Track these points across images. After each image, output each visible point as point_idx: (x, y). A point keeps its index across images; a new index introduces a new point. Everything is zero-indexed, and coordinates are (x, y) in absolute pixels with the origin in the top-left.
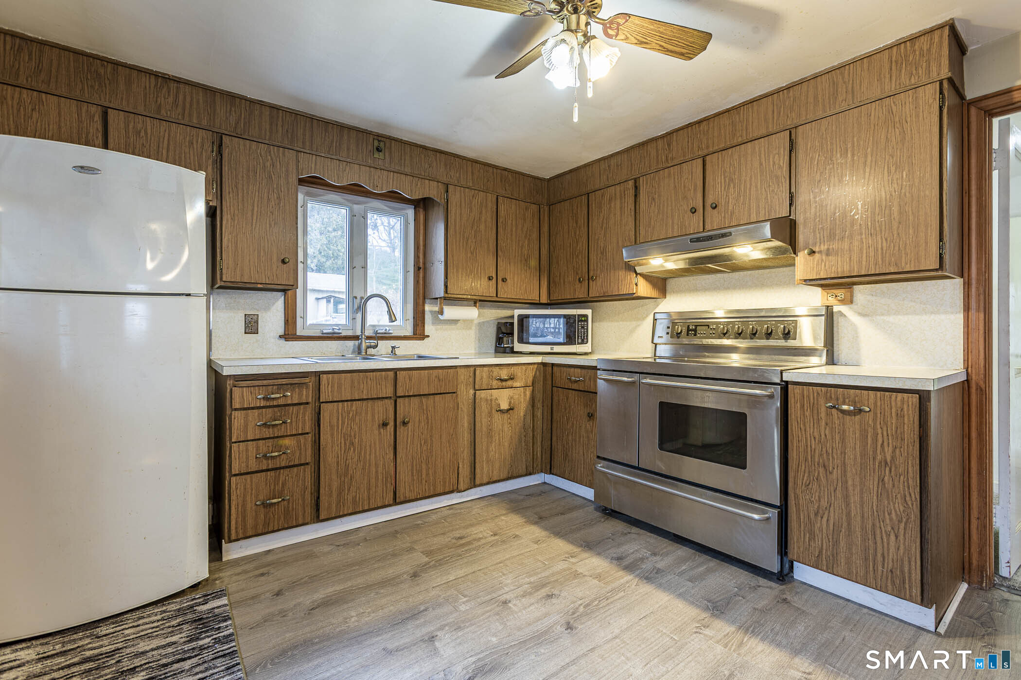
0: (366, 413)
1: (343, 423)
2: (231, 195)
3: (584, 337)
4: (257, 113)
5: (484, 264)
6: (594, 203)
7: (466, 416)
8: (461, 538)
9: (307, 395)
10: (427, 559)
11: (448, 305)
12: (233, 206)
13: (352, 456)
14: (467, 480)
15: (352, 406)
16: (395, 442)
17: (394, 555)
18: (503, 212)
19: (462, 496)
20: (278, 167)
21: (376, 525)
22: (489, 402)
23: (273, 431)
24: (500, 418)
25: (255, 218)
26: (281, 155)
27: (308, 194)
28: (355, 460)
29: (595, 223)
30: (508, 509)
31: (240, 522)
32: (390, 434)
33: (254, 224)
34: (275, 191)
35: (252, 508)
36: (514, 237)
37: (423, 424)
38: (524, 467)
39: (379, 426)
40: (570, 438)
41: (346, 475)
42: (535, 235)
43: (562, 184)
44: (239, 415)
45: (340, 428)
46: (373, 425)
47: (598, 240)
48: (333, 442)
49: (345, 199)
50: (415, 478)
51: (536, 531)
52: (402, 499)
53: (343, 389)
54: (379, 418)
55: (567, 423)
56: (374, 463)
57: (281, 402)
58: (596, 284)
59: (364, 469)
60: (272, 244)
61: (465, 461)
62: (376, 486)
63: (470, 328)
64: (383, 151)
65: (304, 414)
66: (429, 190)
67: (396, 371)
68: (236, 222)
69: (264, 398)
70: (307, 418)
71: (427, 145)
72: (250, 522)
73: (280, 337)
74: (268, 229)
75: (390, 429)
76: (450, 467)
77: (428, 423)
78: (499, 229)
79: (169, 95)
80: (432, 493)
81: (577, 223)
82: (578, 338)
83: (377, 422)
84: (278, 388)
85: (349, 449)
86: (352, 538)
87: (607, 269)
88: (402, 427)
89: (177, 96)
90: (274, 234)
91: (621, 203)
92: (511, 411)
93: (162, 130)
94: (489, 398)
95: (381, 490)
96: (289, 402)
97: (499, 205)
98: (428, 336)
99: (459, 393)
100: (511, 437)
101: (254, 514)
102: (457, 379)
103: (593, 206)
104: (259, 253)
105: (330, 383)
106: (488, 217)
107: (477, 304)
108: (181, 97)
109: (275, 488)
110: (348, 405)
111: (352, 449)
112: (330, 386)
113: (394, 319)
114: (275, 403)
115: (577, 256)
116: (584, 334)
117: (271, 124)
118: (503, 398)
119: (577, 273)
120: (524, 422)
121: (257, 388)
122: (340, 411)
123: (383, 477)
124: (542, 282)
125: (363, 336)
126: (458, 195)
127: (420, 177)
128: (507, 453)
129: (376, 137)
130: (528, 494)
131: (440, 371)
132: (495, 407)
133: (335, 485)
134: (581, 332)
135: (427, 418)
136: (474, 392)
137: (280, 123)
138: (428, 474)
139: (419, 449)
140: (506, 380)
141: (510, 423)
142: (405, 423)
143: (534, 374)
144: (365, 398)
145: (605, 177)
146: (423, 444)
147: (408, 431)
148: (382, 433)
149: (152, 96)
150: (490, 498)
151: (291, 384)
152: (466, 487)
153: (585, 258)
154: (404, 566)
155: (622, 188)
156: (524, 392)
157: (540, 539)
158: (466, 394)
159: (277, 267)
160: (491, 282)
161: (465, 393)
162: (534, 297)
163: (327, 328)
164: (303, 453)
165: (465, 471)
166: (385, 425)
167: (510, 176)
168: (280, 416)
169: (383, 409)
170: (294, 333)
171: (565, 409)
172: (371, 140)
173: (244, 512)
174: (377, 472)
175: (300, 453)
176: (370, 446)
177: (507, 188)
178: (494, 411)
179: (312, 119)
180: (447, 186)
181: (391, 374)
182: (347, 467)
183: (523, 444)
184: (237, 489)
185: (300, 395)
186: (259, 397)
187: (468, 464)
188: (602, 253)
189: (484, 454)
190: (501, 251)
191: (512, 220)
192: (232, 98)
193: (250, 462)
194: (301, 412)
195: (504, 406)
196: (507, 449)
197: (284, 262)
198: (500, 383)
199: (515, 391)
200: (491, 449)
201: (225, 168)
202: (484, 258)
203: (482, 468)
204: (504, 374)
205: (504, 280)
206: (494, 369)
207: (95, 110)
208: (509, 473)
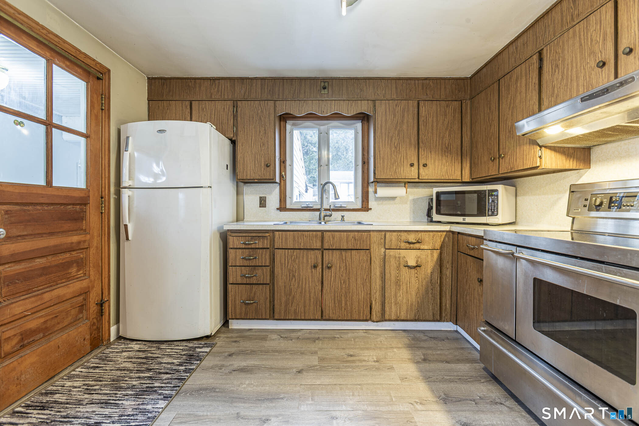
0: (303, 258)
1: (288, 263)
2: (241, 132)
3: (494, 210)
4: (254, 85)
5: (406, 154)
6: (503, 87)
7: (378, 268)
8: (351, 356)
9: (266, 243)
10: (317, 363)
11: (380, 187)
12: (243, 139)
13: (294, 284)
14: (379, 315)
15: (294, 253)
16: (322, 279)
17: (302, 353)
18: (424, 112)
19: (378, 325)
20: (265, 112)
21: (312, 331)
22: (398, 259)
23: (249, 263)
24: (407, 272)
25: (253, 143)
26: (266, 105)
27: (293, 125)
28: (296, 286)
29: (504, 105)
30: (405, 344)
31: (233, 310)
32: (319, 273)
33: (252, 146)
34: (263, 126)
35: (239, 303)
36: (435, 131)
37: (343, 269)
38: (431, 314)
39: (311, 267)
40: (468, 298)
41: (290, 295)
42: (457, 126)
43: (480, 78)
44: (232, 252)
45: (286, 265)
46: (307, 266)
47: (506, 120)
48: (282, 273)
49: (315, 124)
50: (337, 305)
51: (411, 370)
52: (327, 318)
53: (288, 242)
54: (311, 261)
55: (466, 284)
56: (308, 290)
57: (253, 246)
58: (505, 161)
59: (301, 293)
60: (261, 156)
61: (377, 301)
62: (310, 305)
63: (406, 203)
64: (327, 88)
65: (266, 255)
66: (361, 107)
67: (322, 232)
68: (244, 146)
69: (244, 243)
70: (267, 257)
71: (358, 76)
72: (238, 311)
73: (277, 209)
74: (259, 148)
75: (319, 270)
76: (364, 302)
77: (346, 269)
78: (420, 127)
79: (215, 88)
80: (349, 318)
81: (490, 109)
82: (488, 211)
83: (310, 264)
84: (251, 238)
85: (292, 279)
86: (293, 335)
87: (514, 146)
88: (327, 270)
89: (219, 87)
90: (262, 150)
91: (526, 80)
92: (418, 268)
93: (212, 105)
94: (397, 256)
95: (313, 309)
96: (257, 247)
97: (421, 107)
98: (371, 209)
99: (372, 250)
100: (418, 288)
101: (240, 307)
102: (370, 239)
103: (503, 89)
104: (255, 162)
105: (280, 237)
106: (410, 119)
107: (406, 185)
108: (220, 87)
109: (250, 295)
110: (291, 252)
111: (294, 279)
112: (280, 239)
113: (337, 197)
114: (250, 247)
115: (490, 139)
116: (494, 207)
117: (261, 90)
118: (411, 256)
119: (490, 154)
120: (431, 278)
121: (240, 237)
122: (286, 255)
123: (314, 300)
124: (464, 165)
125: (322, 209)
126: (383, 107)
127: (354, 99)
128: (414, 300)
129: (322, 80)
130: (432, 336)
131: (356, 233)
132: (402, 263)
133: (283, 300)
134: (492, 205)
135: (346, 265)
136: (385, 250)
137: (266, 87)
138: (346, 304)
139: (340, 286)
140: (414, 243)
141: (417, 277)
142: (329, 268)
143: (442, 239)
144: (302, 248)
145: (513, 60)
146: (342, 283)
147: (331, 273)
148: (314, 272)
149: (209, 90)
150: (401, 332)
151: (258, 236)
152: (378, 319)
153: (496, 139)
154: (298, 363)
155: (527, 65)
156: (431, 254)
157: (408, 377)
158: (377, 252)
159: (264, 169)
160: (413, 168)
161: (377, 250)
162: (457, 176)
163: (304, 203)
164: (265, 277)
165: (377, 307)
166: (315, 267)
167: (431, 83)
168: (253, 254)
169: (313, 257)
170: (285, 207)
171: (465, 272)
172: (319, 82)
173: (235, 305)
174: (310, 296)
175: (264, 277)
176: (306, 279)
177: (428, 93)
178: (402, 266)
179: (283, 79)
180: (374, 101)
181: (320, 233)
182: (291, 290)
183: (430, 296)
184: (231, 291)
185: (263, 243)
186: (242, 242)
187: (380, 303)
188: (510, 132)
189: (392, 297)
190: (422, 143)
191: (433, 118)
192: (242, 79)
193: (238, 278)
194: (264, 253)
195: (412, 263)
196: (414, 297)
197: (267, 166)
198: (408, 245)
199: (423, 252)
200: (399, 295)
201: (239, 119)
202: (406, 150)
203: (391, 308)
204: (412, 238)
205: (425, 165)
206: (402, 234)
207: (188, 103)
208: (415, 316)
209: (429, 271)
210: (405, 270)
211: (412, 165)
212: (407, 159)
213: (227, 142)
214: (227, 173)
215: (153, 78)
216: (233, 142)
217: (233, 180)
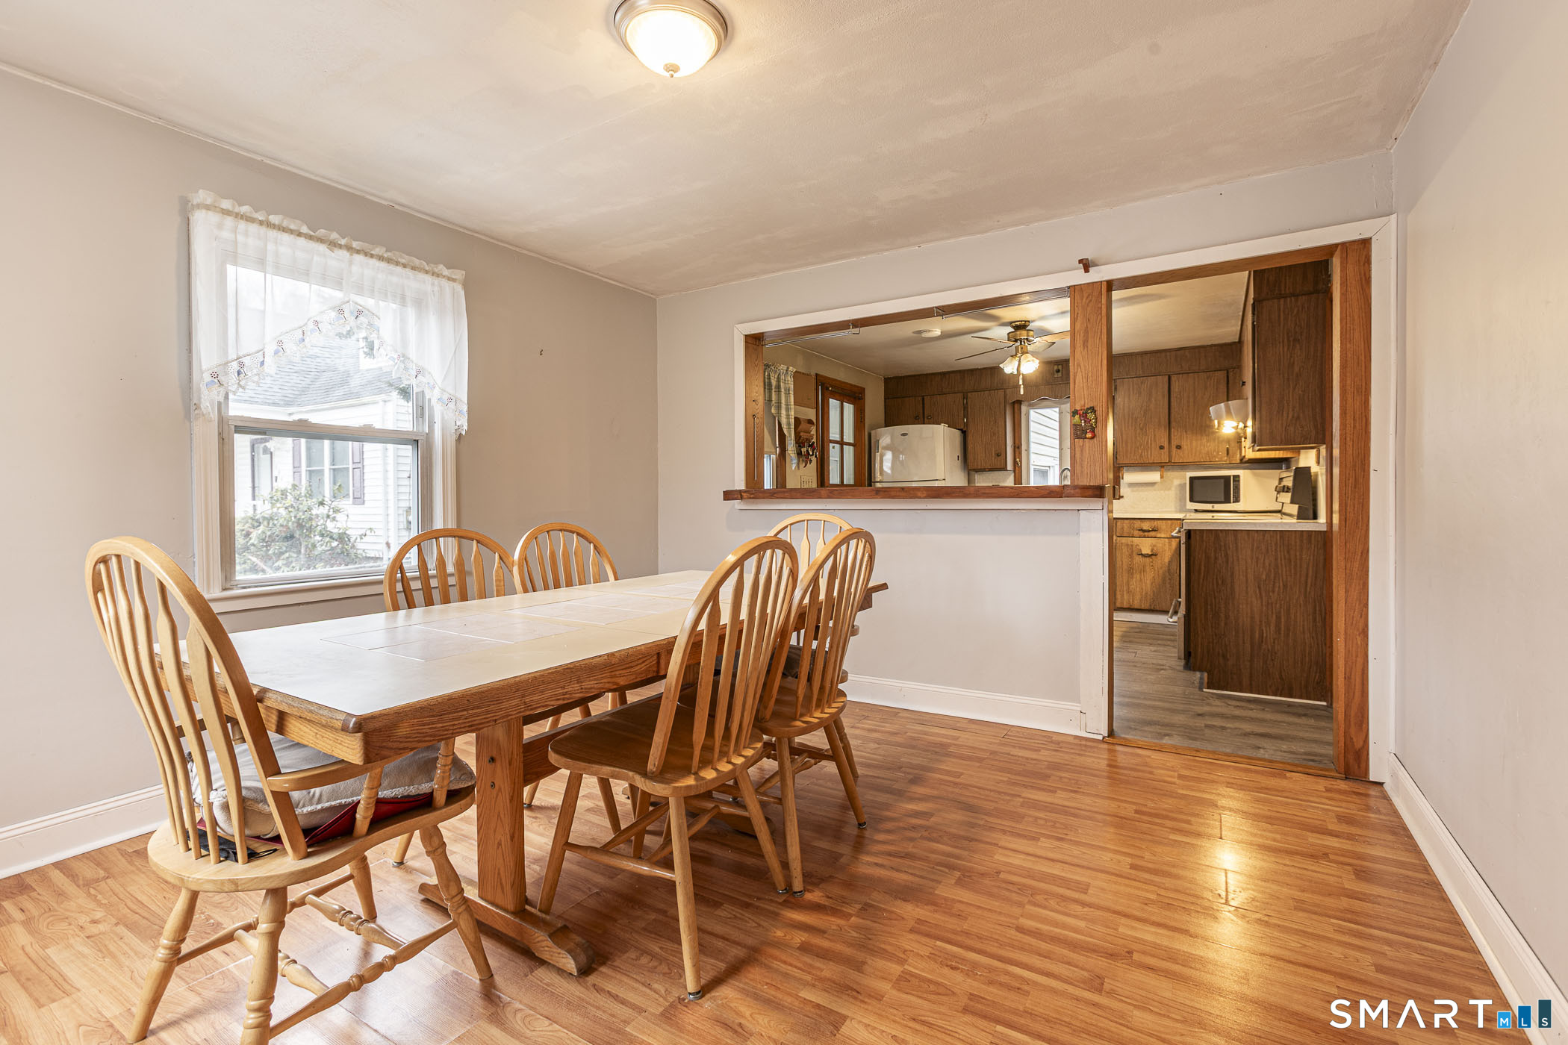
2: (972, 423)
3: (1236, 496)
5: (1155, 436)
11: (1128, 472)
12: (973, 426)
18: (1176, 388)
20: (995, 402)
22: (1131, 547)
24: (1141, 561)
25: (983, 433)
26: (996, 394)
27: (1029, 407)
33: (983, 437)
34: (994, 415)
36: (1192, 407)
60: (991, 446)
63: (1170, 489)
68: (974, 437)
74: (991, 437)
78: (1172, 404)
79: (946, 381)
82: (1230, 498)
89: (949, 380)
90: (993, 440)
92: (1153, 557)
94: (1130, 544)
97: (1173, 383)
98: (1122, 497)
100: (1154, 577)
104: (986, 452)
106: (1160, 396)
116: (1237, 493)
117: (992, 379)
118: (1146, 546)
120: (1169, 567)
126: (1127, 384)
128: (1149, 590)
129: (1055, 363)
132: (1136, 552)
134: (1234, 492)
140: (1149, 531)
141: (1153, 566)
149: (939, 384)
156: (1169, 543)
159: (995, 457)
160: (1163, 451)
167: (1188, 354)
172: (1053, 366)
177: (1184, 365)
178: (1135, 555)
183: (1168, 584)
189: (1124, 585)
190: (1175, 422)
191: (1190, 393)
195: (1146, 551)
196: (1149, 586)
197: (998, 455)
198: (1141, 533)
199: (1159, 540)
200: (1131, 583)
201: (969, 410)
202: (1154, 431)
203: (1123, 595)
204: (1146, 526)
205: (1179, 447)
206: (1135, 522)
207: (920, 399)
208: (1150, 606)
209: (1167, 560)
210: (1138, 559)
211: (1162, 448)
212: (1155, 441)
213: (957, 433)
214: (958, 463)
215: (889, 378)
216: (964, 433)
217: (964, 469)
